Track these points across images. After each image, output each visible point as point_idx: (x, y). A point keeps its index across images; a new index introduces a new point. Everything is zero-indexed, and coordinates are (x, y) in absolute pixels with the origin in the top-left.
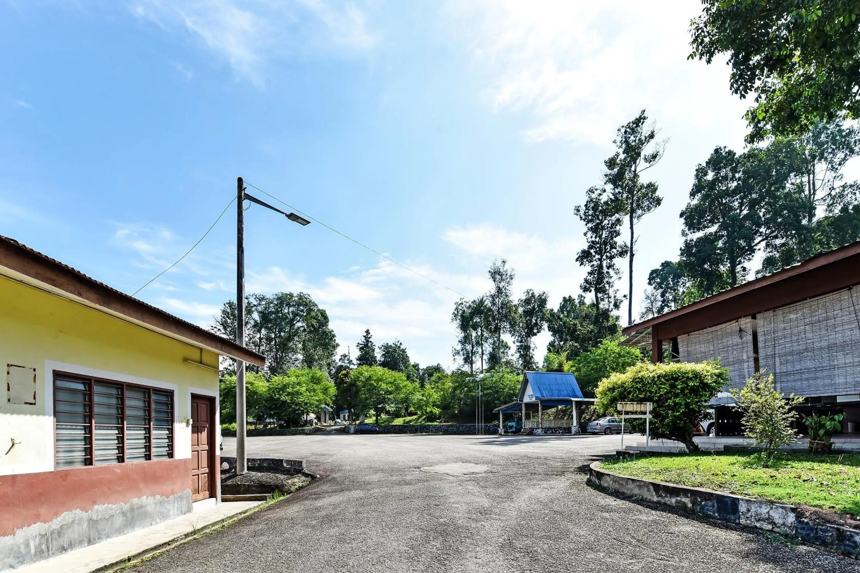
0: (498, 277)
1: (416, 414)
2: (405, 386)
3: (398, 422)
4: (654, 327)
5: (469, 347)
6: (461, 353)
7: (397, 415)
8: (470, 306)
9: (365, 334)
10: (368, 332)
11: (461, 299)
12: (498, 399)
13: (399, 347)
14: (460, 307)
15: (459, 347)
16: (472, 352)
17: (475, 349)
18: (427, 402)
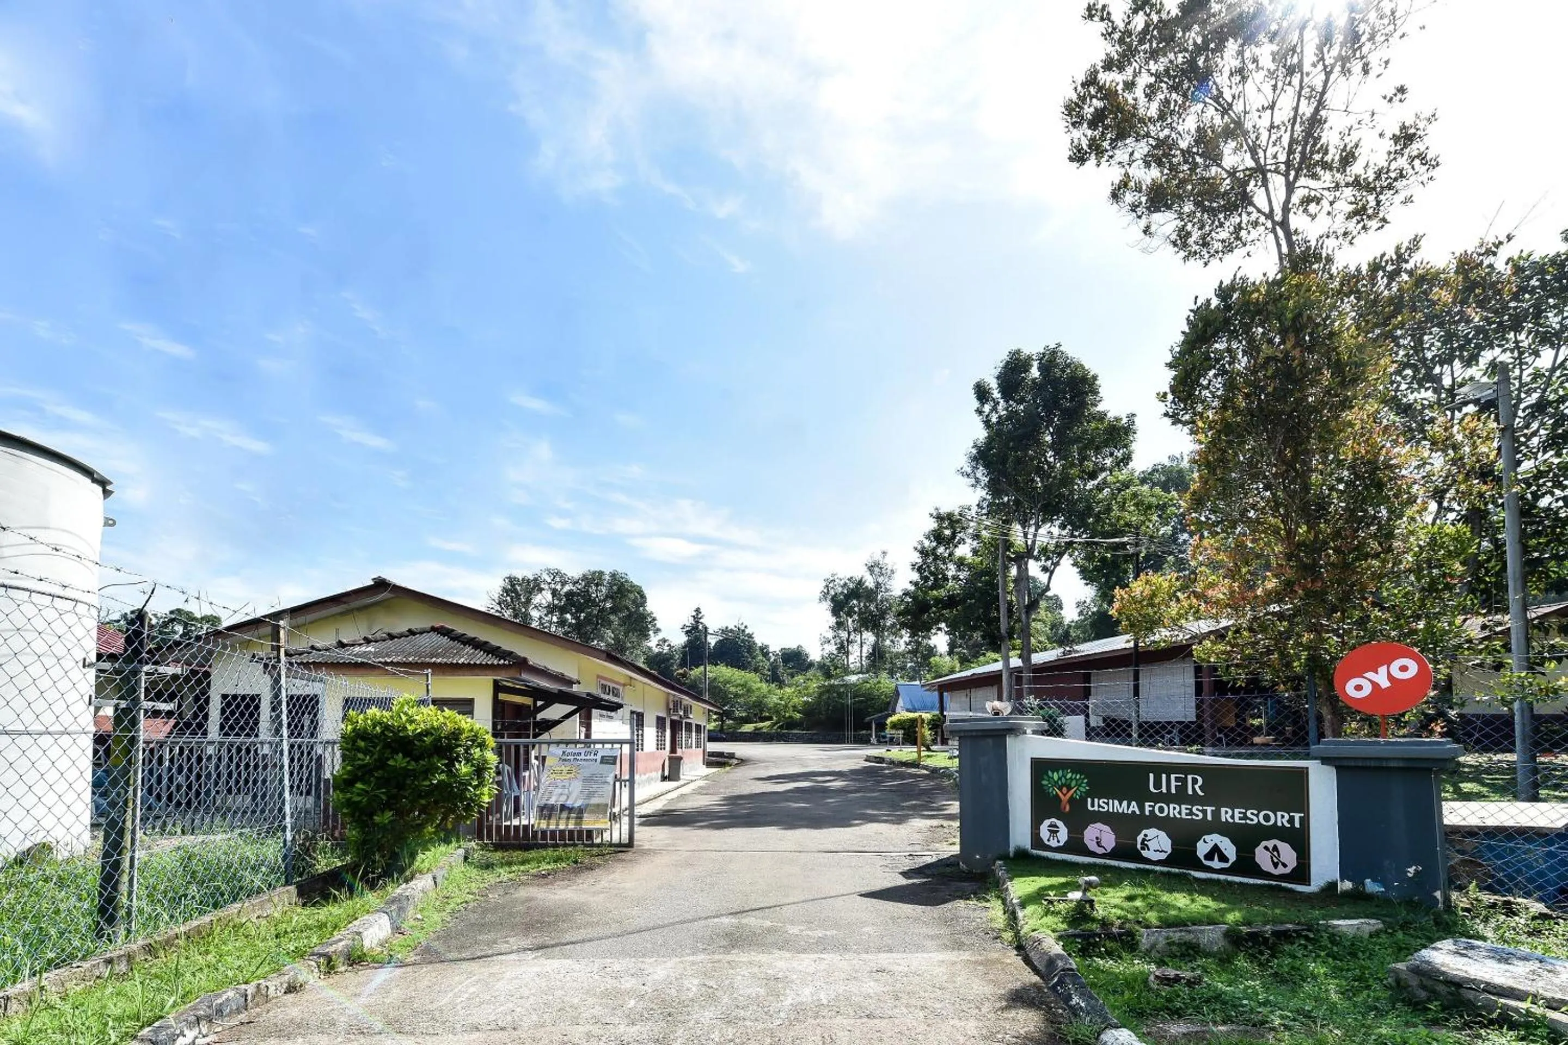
0: (877, 570)
1: (770, 718)
2: (759, 689)
3: (748, 728)
4: (939, 686)
5: (844, 635)
6: (832, 641)
7: (747, 720)
8: (845, 584)
9: (694, 614)
10: (698, 611)
11: (833, 575)
12: (873, 707)
13: (743, 631)
14: (831, 585)
15: (830, 634)
16: (848, 640)
17: (852, 637)
18: (786, 706)
